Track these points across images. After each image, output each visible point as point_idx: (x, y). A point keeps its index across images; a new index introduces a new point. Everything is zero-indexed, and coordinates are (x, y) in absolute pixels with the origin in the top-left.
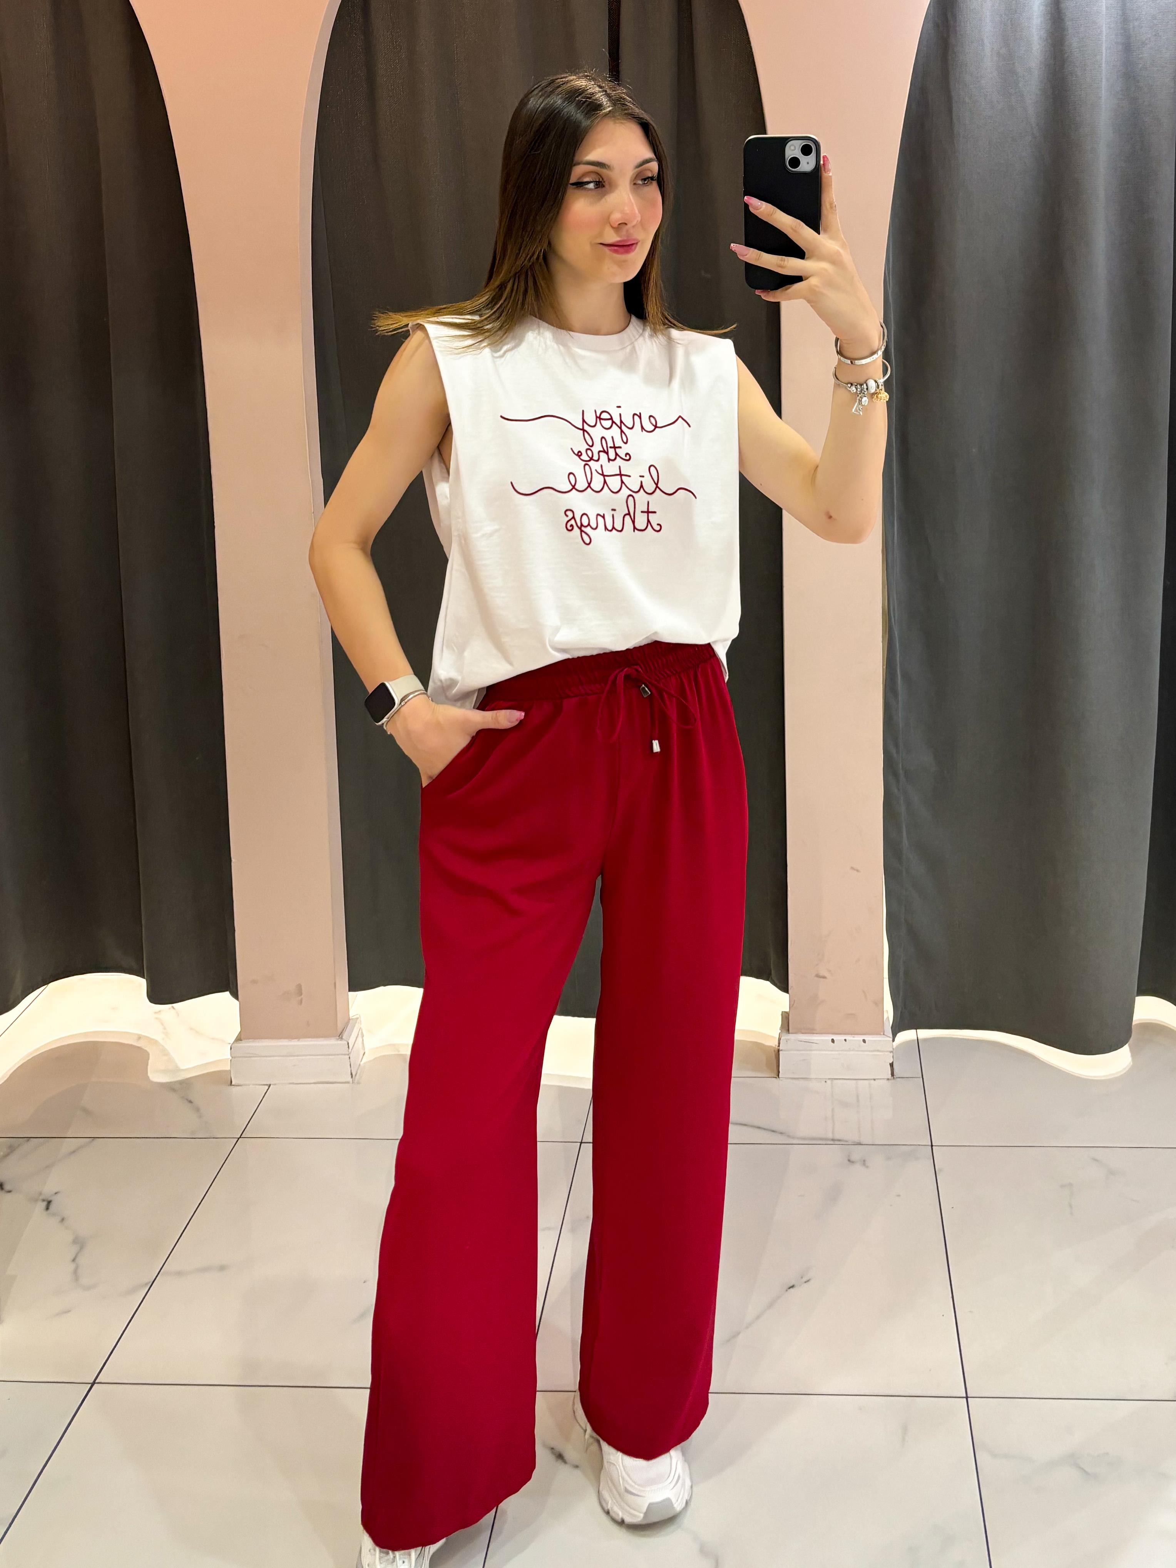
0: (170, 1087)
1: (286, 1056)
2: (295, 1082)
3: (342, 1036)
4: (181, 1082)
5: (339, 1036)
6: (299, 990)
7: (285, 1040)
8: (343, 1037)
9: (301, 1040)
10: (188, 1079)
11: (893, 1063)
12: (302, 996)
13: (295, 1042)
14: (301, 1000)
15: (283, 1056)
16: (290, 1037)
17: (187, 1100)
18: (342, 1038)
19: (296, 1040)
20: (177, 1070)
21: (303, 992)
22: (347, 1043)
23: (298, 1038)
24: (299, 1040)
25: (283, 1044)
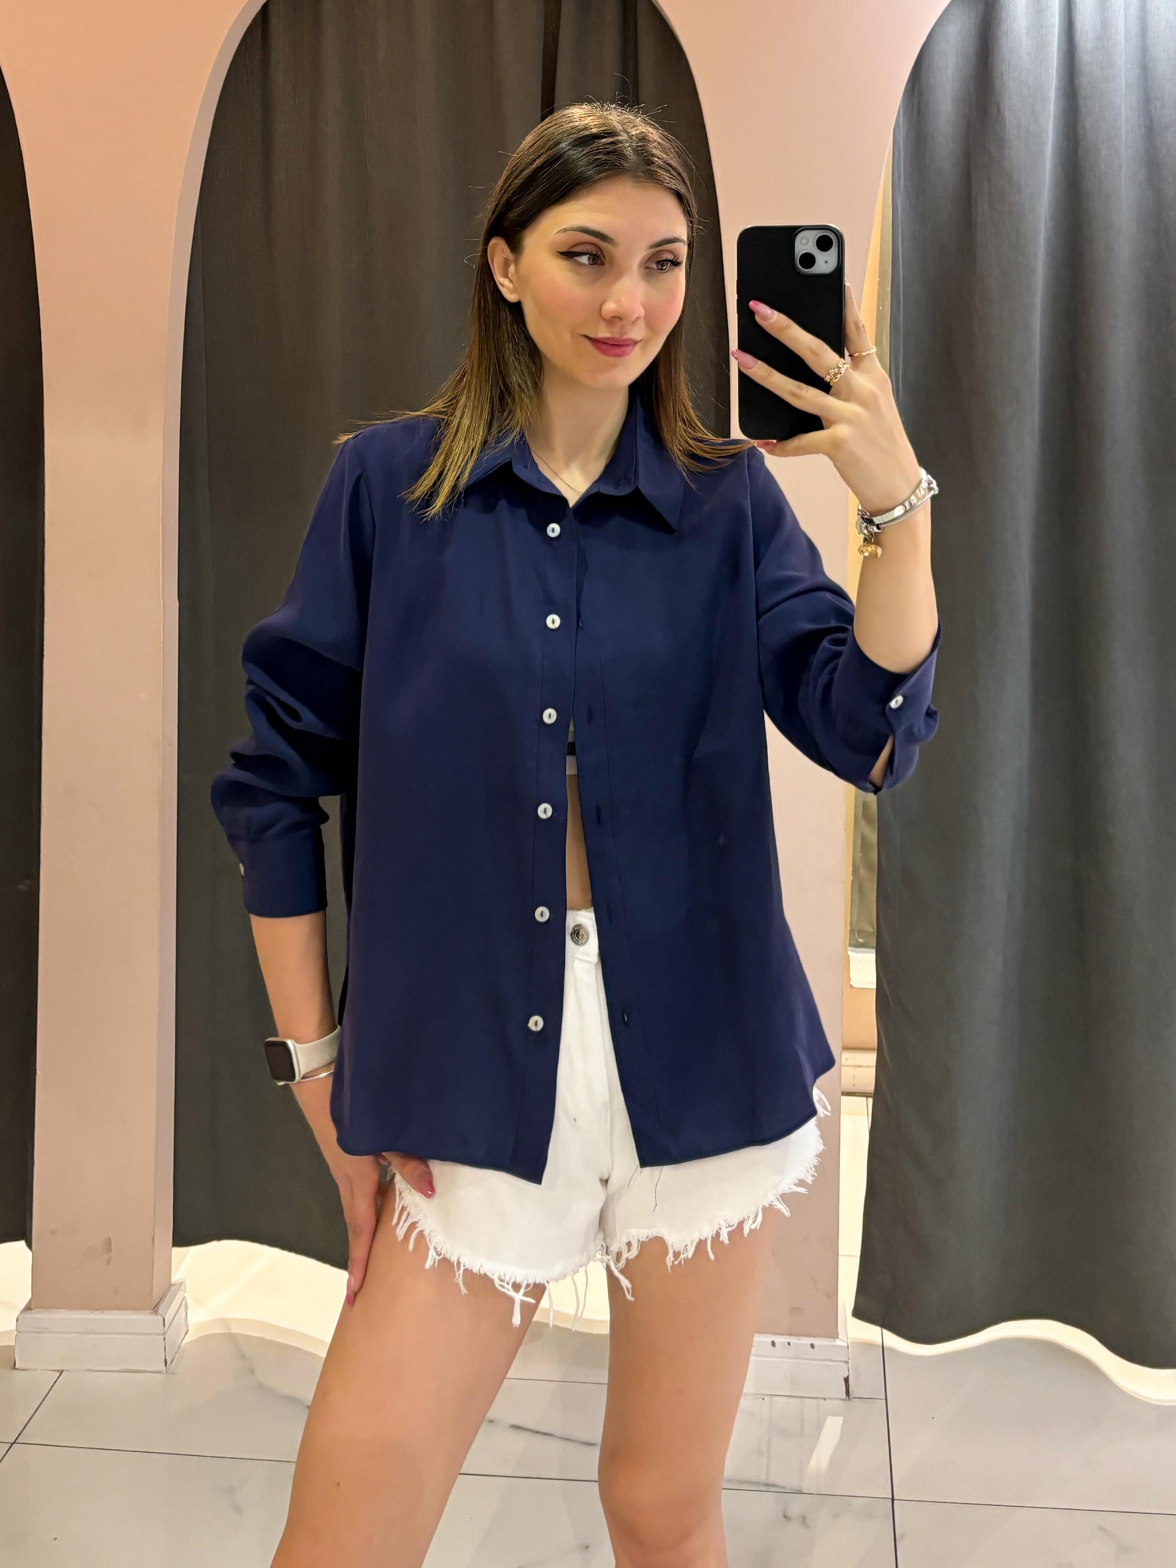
1: (82, 1333)
2: (94, 1369)
3: (158, 1309)
5: (155, 1308)
6: (108, 1245)
7: (87, 1312)
8: (159, 1311)
9: (106, 1312)
11: (848, 1377)
12: (110, 1254)
13: (97, 1315)
14: (110, 1258)
15: (79, 1333)
16: (92, 1308)
18: (156, 1312)
19: (100, 1312)
21: (113, 1248)
22: (162, 1319)
23: (102, 1308)
24: (103, 1312)
25: (83, 1316)
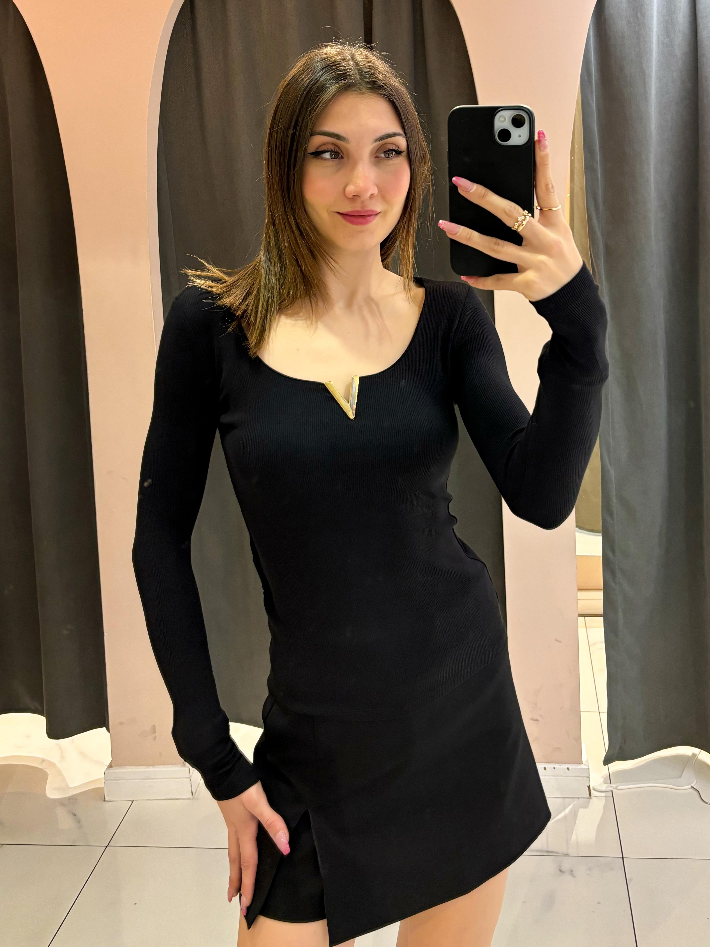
0: (62, 802)
1: (144, 779)
2: (152, 799)
4: (69, 798)
6: (154, 729)
7: (145, 767)
9: (156, 766)
10: (74, 795)
12: (155, 735)
13: (150, 769)
15: (142, 779)
16: (148, 765)
17: (72, 813)
19: (152, 767)
20: (68, 788)
21: (157, 730)
23: (153, 765)
24: (154, 767)
25: (143, 770)
